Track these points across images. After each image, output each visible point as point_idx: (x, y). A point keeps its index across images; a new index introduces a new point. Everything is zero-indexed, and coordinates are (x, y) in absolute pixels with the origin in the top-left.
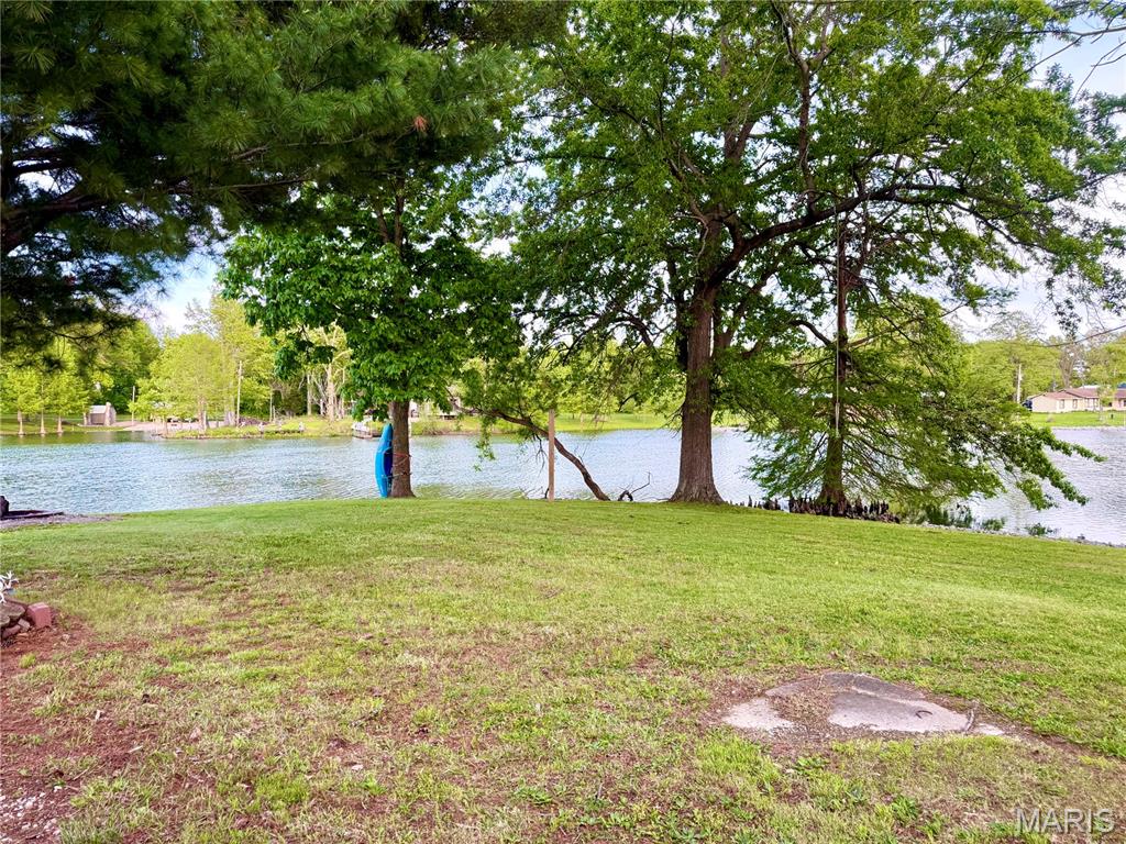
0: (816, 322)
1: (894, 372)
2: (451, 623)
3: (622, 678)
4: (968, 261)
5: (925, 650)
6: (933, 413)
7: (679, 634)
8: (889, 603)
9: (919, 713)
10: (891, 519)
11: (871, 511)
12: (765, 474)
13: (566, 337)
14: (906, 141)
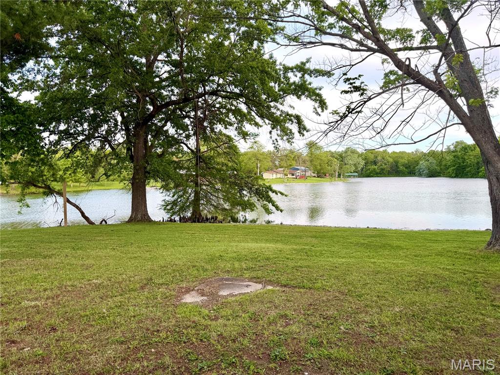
0: (188, 143)
1: (218, 164)
2: (43, 285)
3: (136, 294)
4: (242, 121)
5: (244, 266)
6: (232, 180)
7: (154, 274)
8: (229, 252)
9: (247, 286)
10: (219, 222)
11: (211, 219)
12: (169, 207)
13: (67, 144)
14: (221, 73)
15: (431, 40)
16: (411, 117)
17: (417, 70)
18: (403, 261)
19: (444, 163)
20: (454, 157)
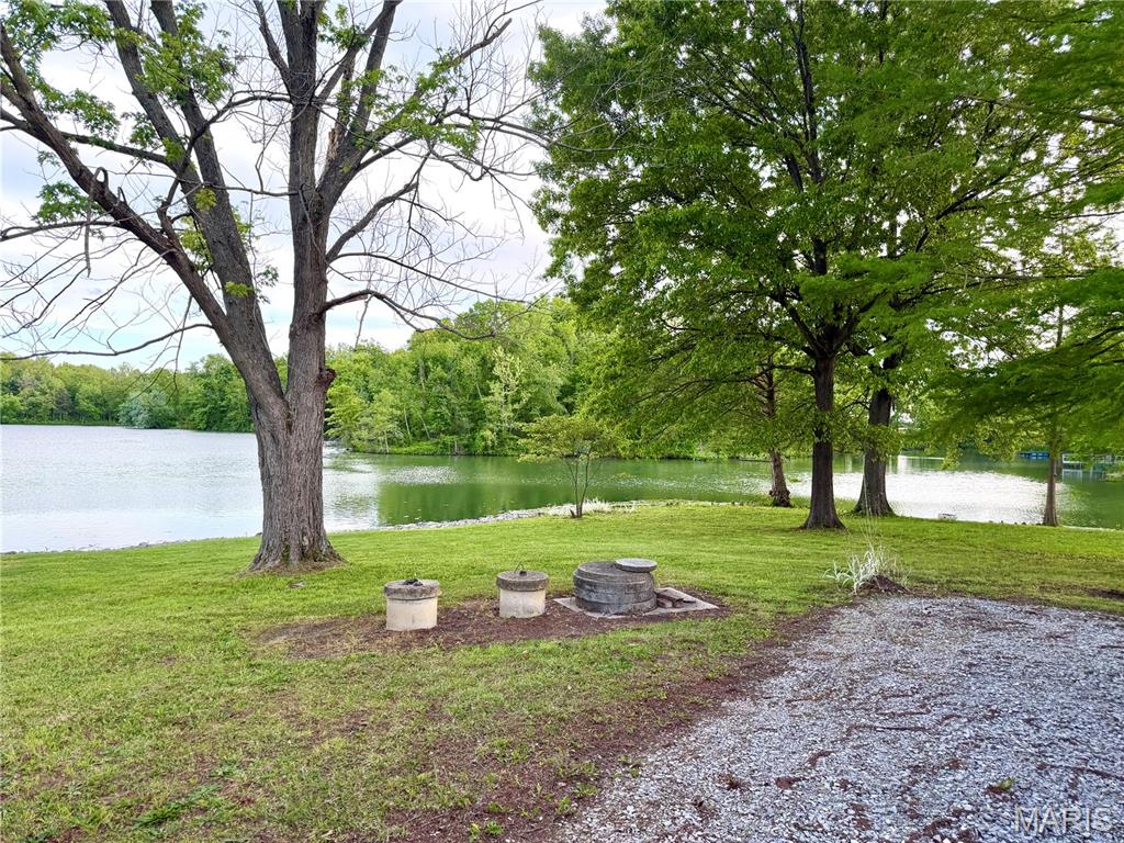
15: (154, 140)
16: (107, 296)
17: (122, 199)
18: (80, 619)
19: (183, 399)
20: (206, 385)
